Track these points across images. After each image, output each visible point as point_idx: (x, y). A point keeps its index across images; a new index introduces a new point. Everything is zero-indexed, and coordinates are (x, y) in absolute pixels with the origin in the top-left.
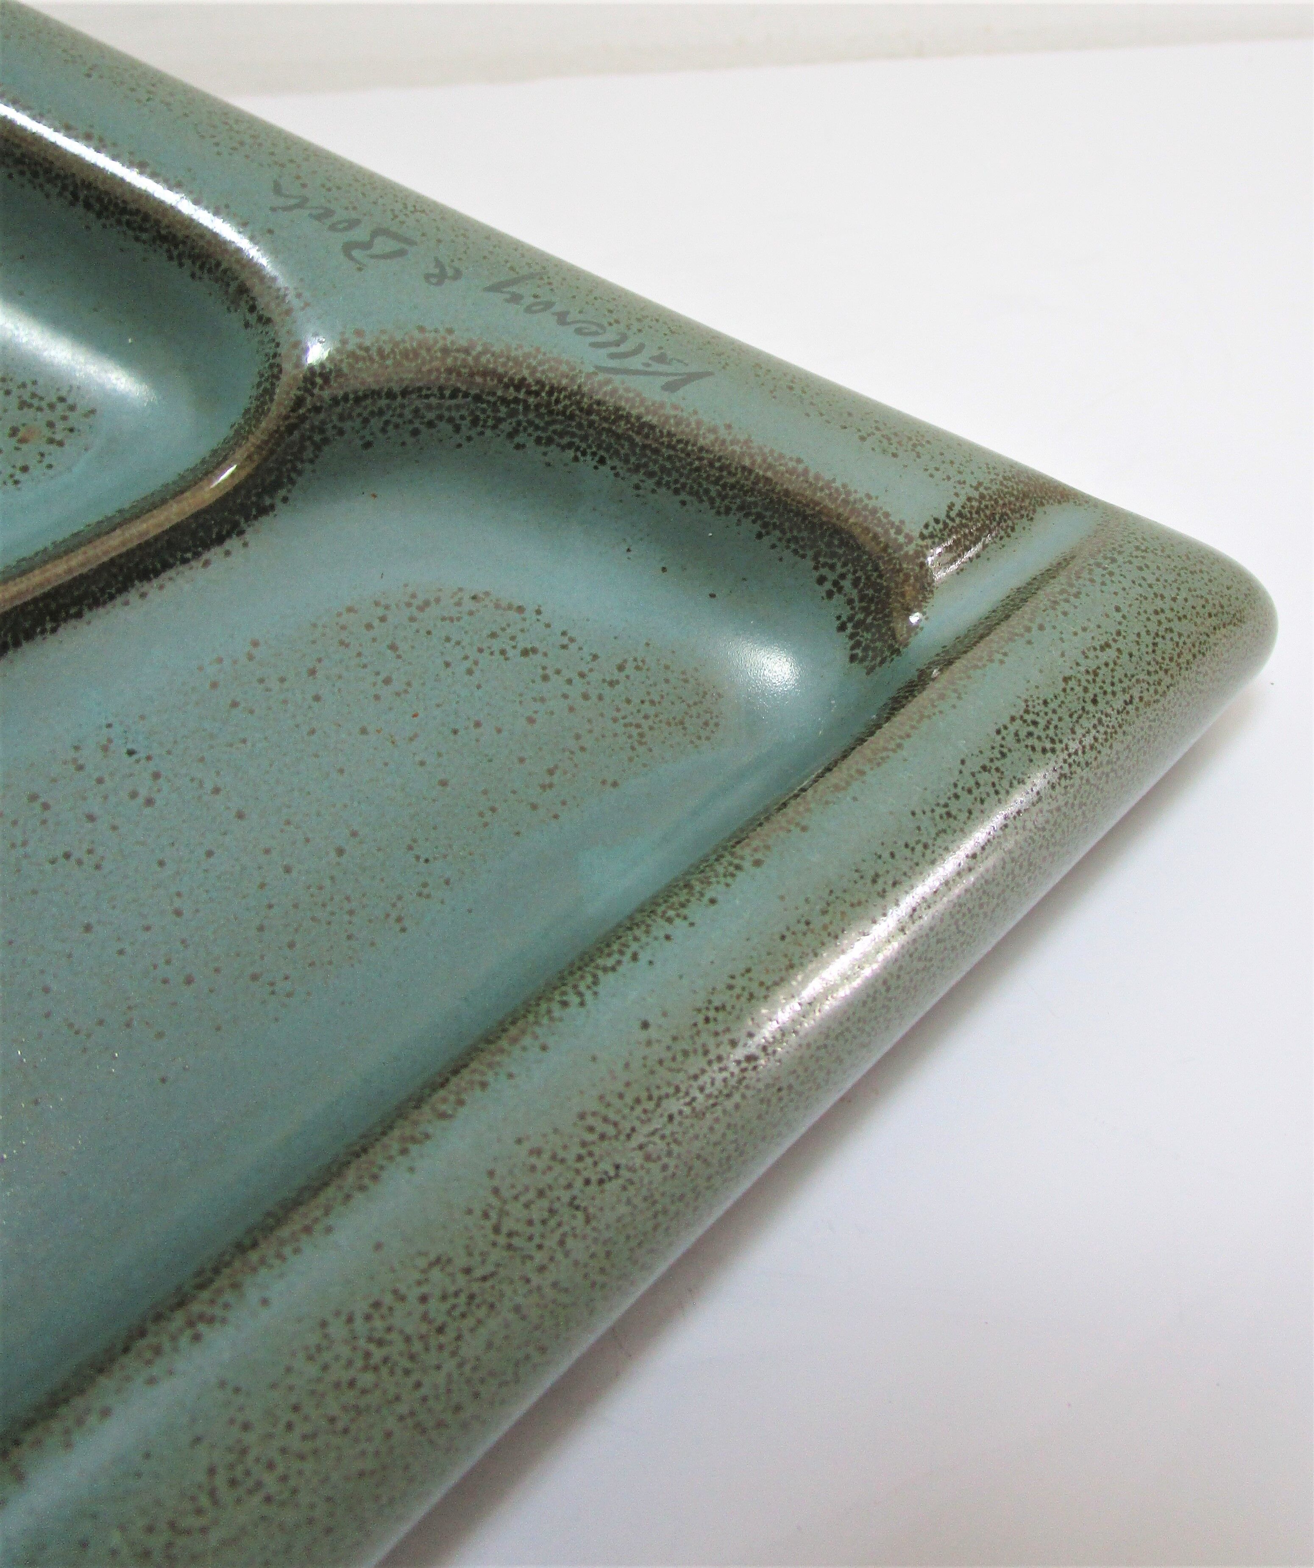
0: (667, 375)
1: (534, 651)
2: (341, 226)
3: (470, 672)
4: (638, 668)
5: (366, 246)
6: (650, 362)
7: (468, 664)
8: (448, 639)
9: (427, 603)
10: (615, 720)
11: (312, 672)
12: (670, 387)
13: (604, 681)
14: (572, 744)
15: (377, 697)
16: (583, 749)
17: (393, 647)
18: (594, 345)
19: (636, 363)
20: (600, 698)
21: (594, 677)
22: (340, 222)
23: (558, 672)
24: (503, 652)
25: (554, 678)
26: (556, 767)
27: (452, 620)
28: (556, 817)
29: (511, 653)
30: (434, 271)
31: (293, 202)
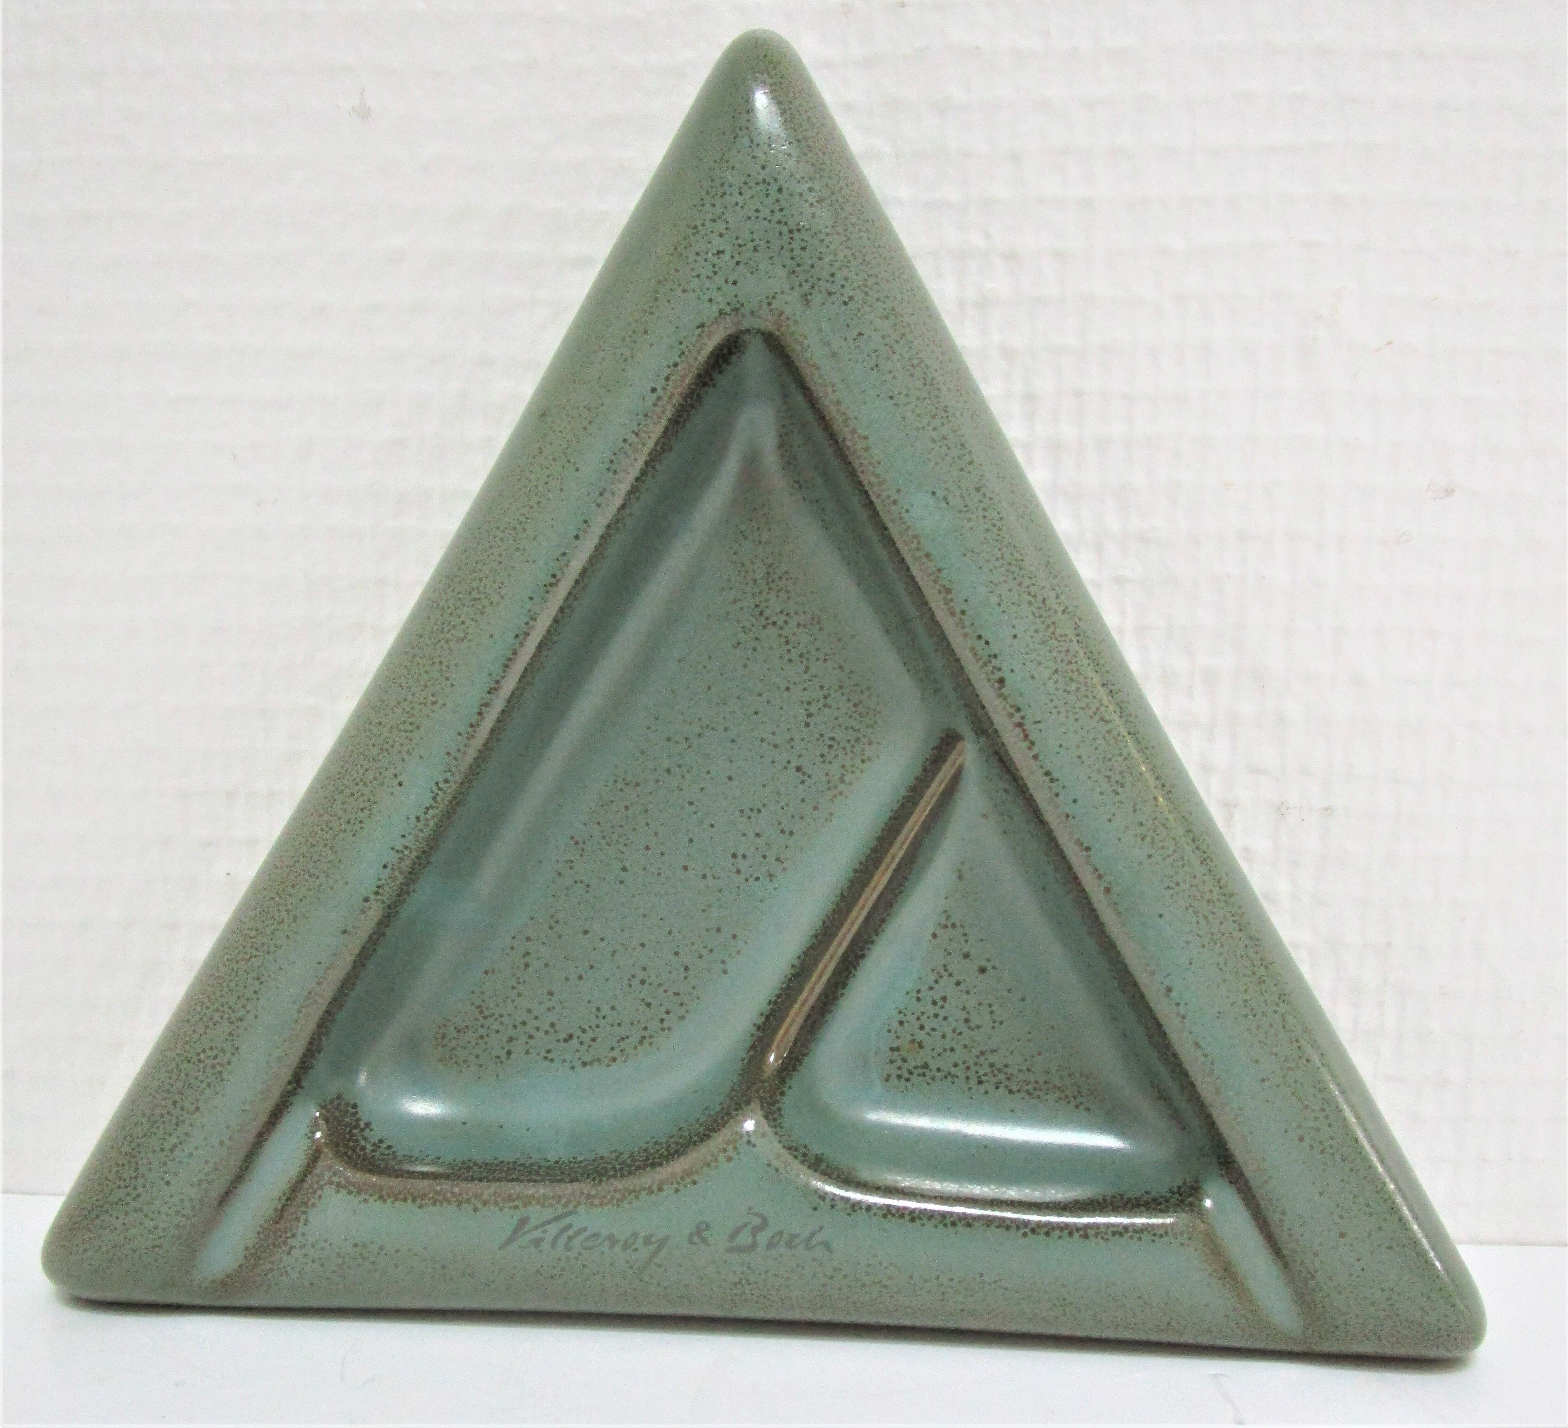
0: (529, 1231)
1: (566, 1041)
2: (777, 1238)
3: (598, 1009)
4: (498, 1057)
5: (755, 1231)
6: (543, 1235)
7: (602, 1014)
8: (619, 1025)
9: (641, 1043)
10: (501, 1016)
12: (523, 1222)
13: (516, 1039)
14: (521, 988)
15: (644, 969)
16: (513, 987)
17: (649, 1005)
18: (584, 1229)
19: (553, 1229)
20: (515, 1026)
21: (523, 1039)
22: (780, 1240)
23: (547, 1032)
24: (584, 1031)
25: (547, 1028)
26: (525, 969)
27: (623, 1039)
29: (579, 1033)
30: (705, 1234)
31: (814, 1241)
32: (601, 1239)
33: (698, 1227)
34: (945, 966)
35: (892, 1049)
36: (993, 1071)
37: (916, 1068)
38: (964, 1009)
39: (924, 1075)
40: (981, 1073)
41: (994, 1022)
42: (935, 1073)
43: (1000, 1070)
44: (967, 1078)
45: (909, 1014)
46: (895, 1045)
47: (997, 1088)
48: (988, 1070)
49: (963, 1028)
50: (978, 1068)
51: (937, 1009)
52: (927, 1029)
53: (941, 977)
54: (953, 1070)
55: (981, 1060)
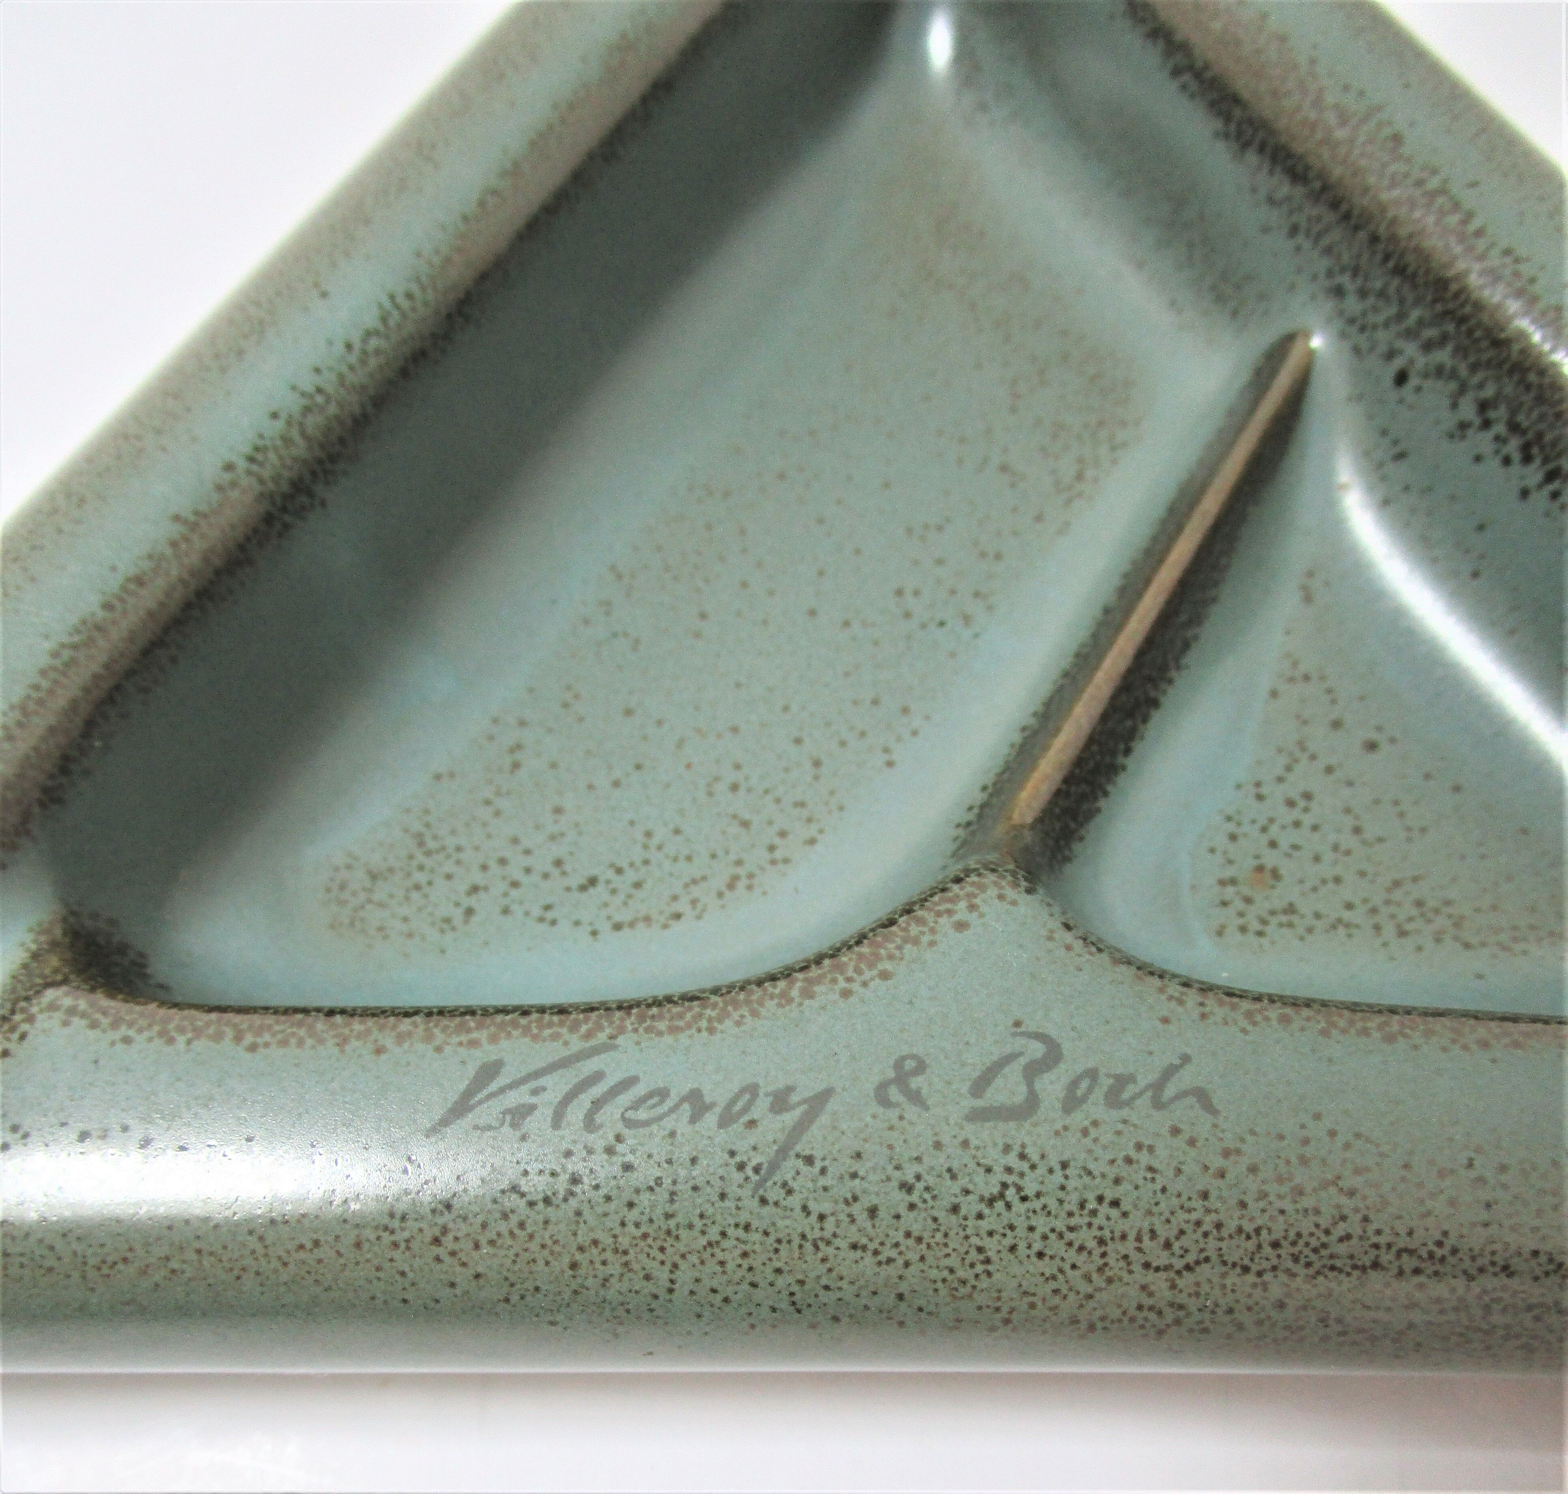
1: (583, 888)
3: (648, 834)
4: (447, 920)
5: (1032, 1071)
6: (534, 1100)
7: (655, 841)
8: (689, 858)
9: (731, 886)
10: (459, 849)
11: (817, 764)
12: (486, 1071)
13: (486, 889)
14: (503, 804)
15: (738, 767)
16: (488, 802)
17: (746, 824)
19: (557, 1085)
20: (484, 868)
21: (500, 887)
22: (1090, 1090)
23: (546, 876)
24: (619, 871)
25: (549, 868)
26: (512, 772)
27: (695, 882)
28: (495, 721)
29: (610, 874)
30: (916, 1082)
31: (1170, 1091)
32: (669, 1103)
33: (898, 1065)
34: (1300, 742)
35: (1222, 883)
36: (1422, 914)
37: (1272, 912)
38: (1347, 810)
39: (1291, 924)
40: (1401, 916)
41: (1409, 829)
42: (1311, 920)
43: (1437, 911)
44: (1377, 927)
45: (1245, 822)
46: (1226, 875)
48: (1414, 912)
49: (1349, 841)
50: (1393, 909)
51: (1297, 813)
52: (1284, 847)
53: (1296, 761)
54: (1347, 915)
55: (1397, 895)
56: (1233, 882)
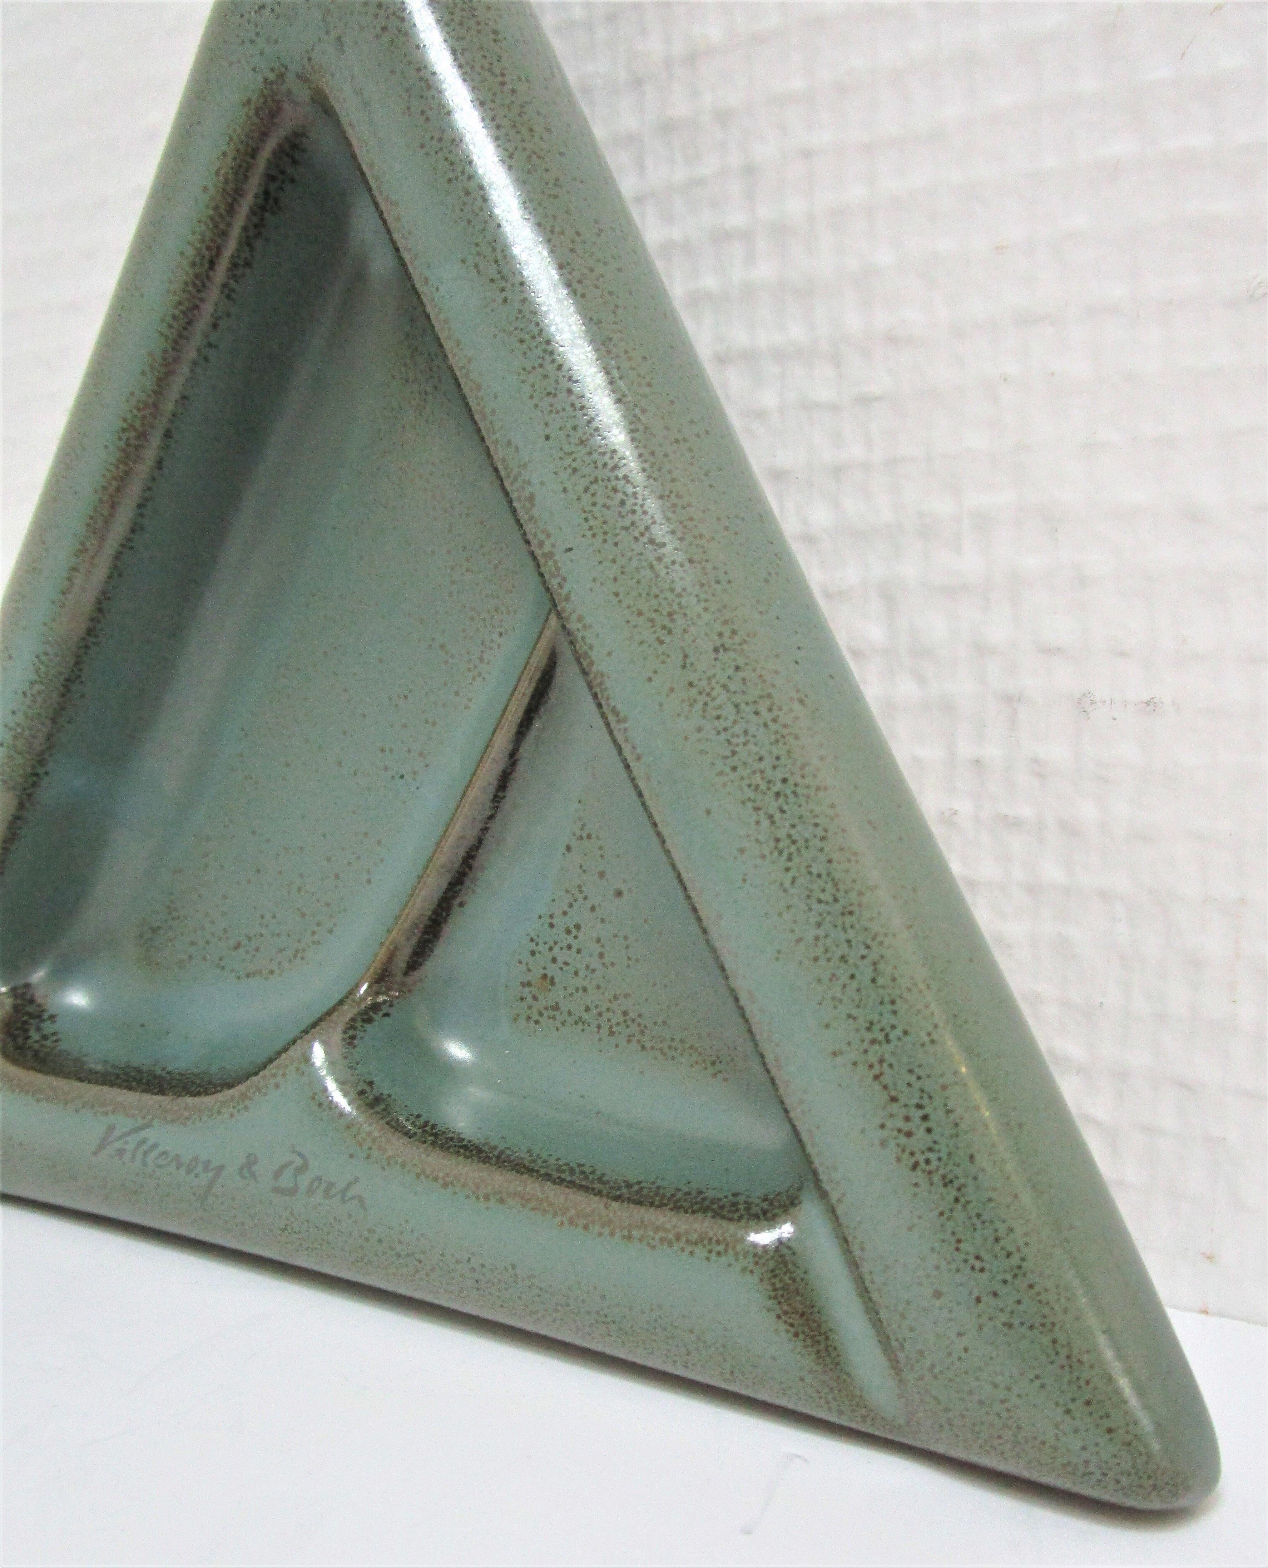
0: (114, 1140)
1: (235, 948)
2: (316, 1183)
3: (262, 917)
4: (182, 962)
5: (297, 1172)
6: (125, 1145)
7: (265, 922)
8: (278, 935)
10: (185, 917)
12: (111, 1129)
13: (196, 944)
18: (156, 1145)
19: (133, 1140)
20: (195, 930)
21: (202, 944)
22: (318, 1187)
23: (220, 939)
24: (250, 939)
25: (221, 933)
27: (280, 951)
29: (246, 941)
30: (254, 1168)
31: (351, 1193)
33: (248, 1159)
34: (579, 886)
35: (523, 984)
36: (625, 1021)
37: (546, 1008)
38: (598, 941)
39: (554, 1018)
40: (614, 1021)
41: (629, 959)
42: (565, 1016)
43: (633, 1020)
44: (599, 1027)
45: (541, 943)
46: (526, 979)
47: (629, 1041)
48: (622, 1019)
49: (596, 963)
50: (610, 1015)
51: (570, 940)
52: (560, 963)
53: (576, 900)
54: (585, 1016)
55: (614, 1006)
56: (529, 984)
